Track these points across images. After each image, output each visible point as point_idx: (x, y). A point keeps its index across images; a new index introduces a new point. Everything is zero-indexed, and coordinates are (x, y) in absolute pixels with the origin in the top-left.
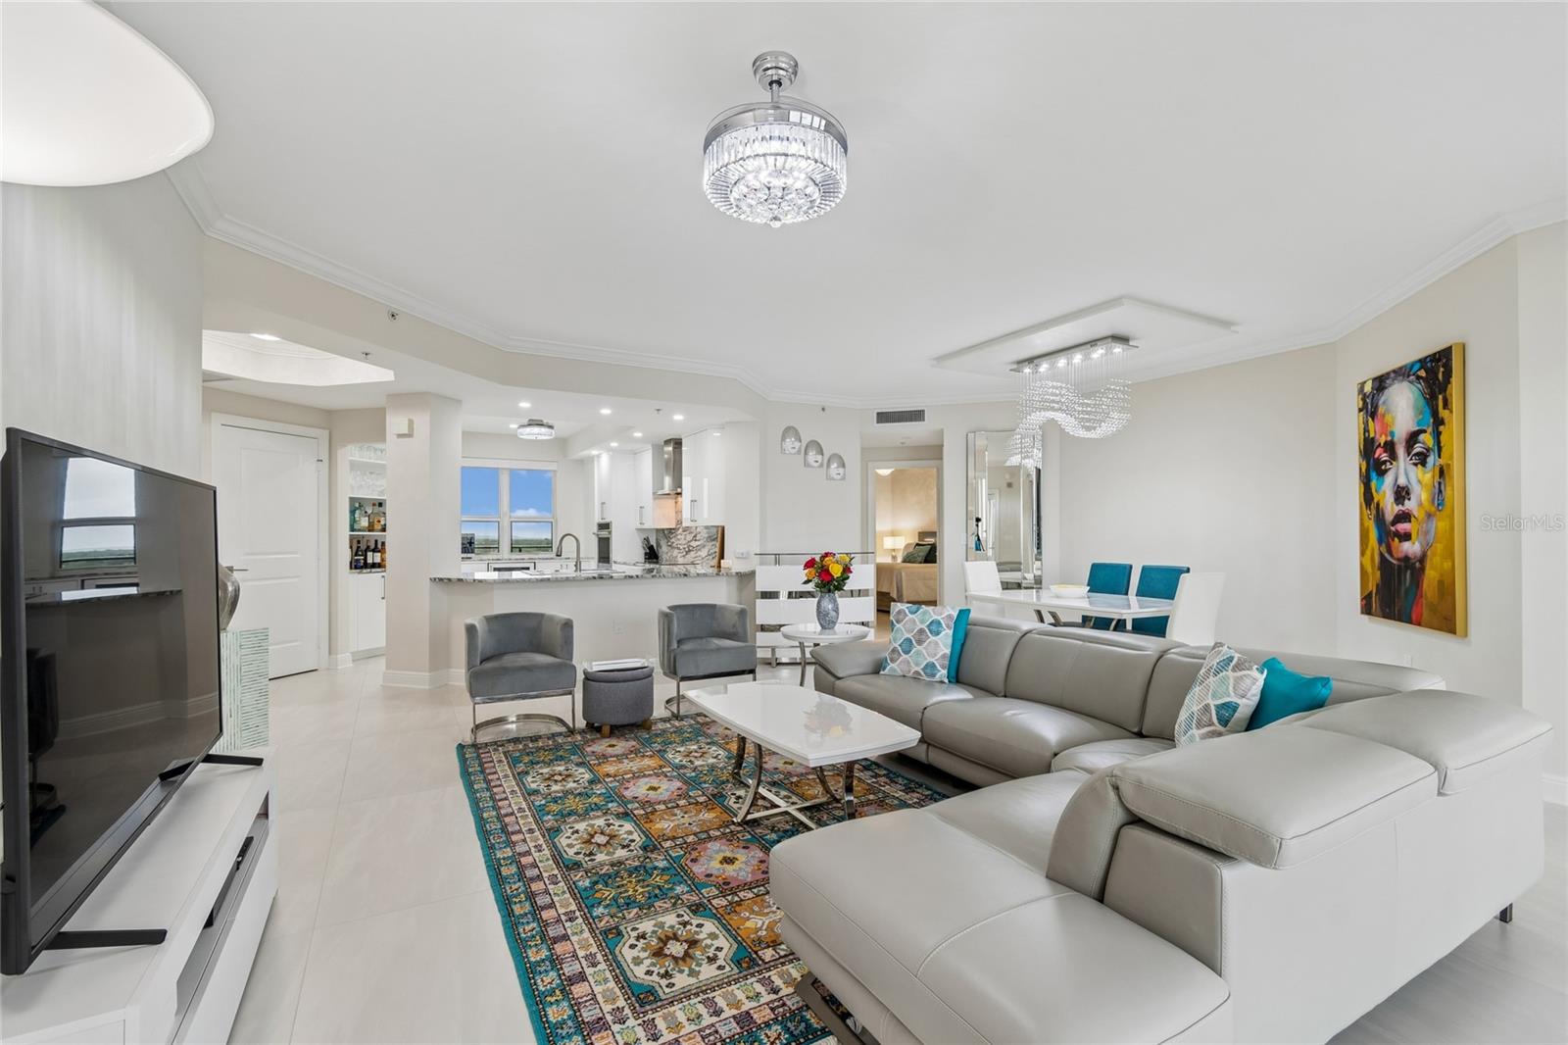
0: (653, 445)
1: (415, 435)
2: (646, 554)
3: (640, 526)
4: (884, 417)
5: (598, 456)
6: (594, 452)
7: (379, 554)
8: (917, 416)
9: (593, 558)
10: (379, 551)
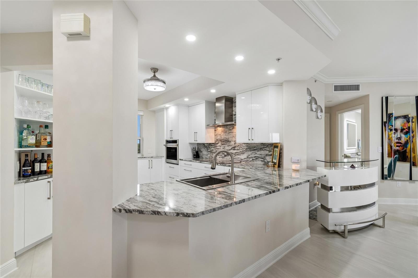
0: (205, 101)
1: (92, 36)
2: (194, 155)
3: (193, 142)
4: (338, 88)
5: (167, 108)
6: (167, 105)
7: (46, 164)
8: (356, 88)
9: (164, 157)
10: (46, 162)
